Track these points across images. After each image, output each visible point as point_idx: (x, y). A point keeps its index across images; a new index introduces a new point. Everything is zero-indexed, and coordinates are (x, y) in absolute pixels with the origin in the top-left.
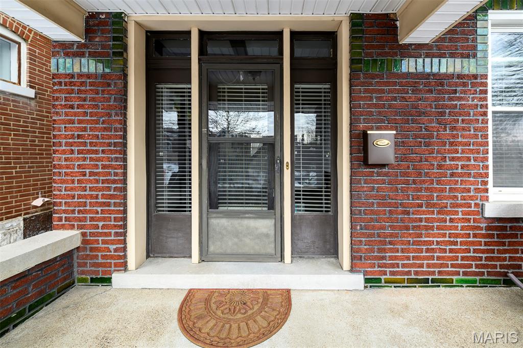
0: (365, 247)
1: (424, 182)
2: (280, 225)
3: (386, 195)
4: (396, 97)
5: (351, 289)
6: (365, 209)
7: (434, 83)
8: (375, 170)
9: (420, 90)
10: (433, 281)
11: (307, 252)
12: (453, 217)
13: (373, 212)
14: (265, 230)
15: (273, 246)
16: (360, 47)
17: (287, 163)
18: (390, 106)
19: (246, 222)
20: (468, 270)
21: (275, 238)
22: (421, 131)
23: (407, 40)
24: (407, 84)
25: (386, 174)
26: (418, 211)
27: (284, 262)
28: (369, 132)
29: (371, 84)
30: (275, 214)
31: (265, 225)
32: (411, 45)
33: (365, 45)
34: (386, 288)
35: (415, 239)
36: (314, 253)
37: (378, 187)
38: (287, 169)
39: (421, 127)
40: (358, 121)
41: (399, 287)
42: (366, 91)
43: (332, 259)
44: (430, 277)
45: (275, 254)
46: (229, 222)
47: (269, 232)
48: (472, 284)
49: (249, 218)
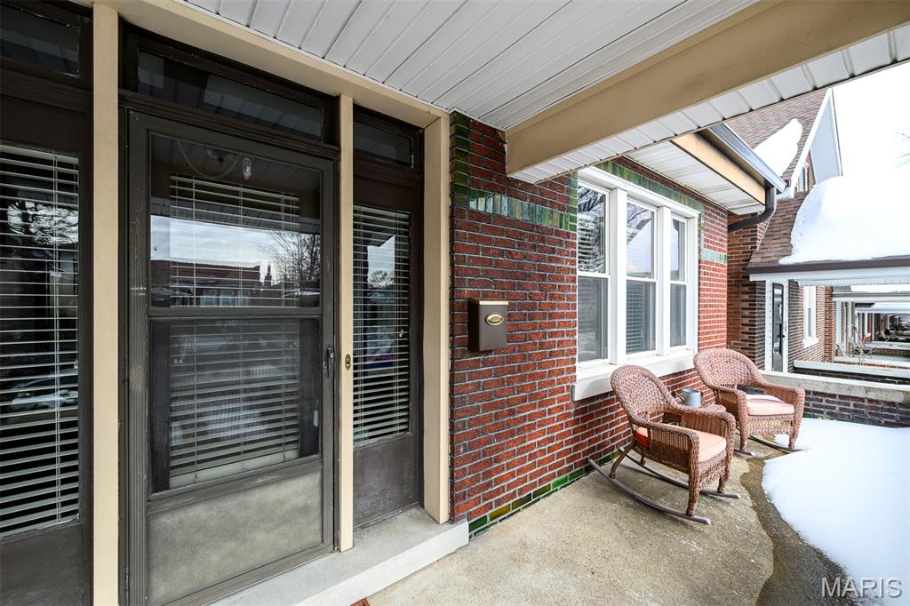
0: (470, 476)
1: (527, 367)
2: (332, 480)
3: (491, 393)
4: (503, 251)
5: (454, 550)
6: (471, 419)
7: (537, 238)
8: (481, 358)
9: (525, 245)
10: (536, 494)
11: (373, 514)
12: (550, 407)
13: (479, 421)
14: (299, 501)
15: (317, 526)
16: (466, 169)
17: (348, 356)
18: (498, 263)
19: (256, 497)
20: (562, 468)
21: (322, 508)
22: (526, 299)
23: (517, 176)
24: (514, 234)
25: (492, 363)
26: (522, 407)
27: (339, 550)
28: (481, 303)
29: (477, 229)
30: (322, 462)
31: (301, 490)
32: (517, 181)
33: (472, 167)
34: (492, 527)
35: (519, 446)
36: (384, 511)
37: (484, 382)
38: (348, 368)
39: (526, 294)
40: (462, 282)
41: (505, 518)
42: (472, 238)
43: (414, 511)
44: (532, 492)
45: (322, 541)
46: (211, 509)
47: (309, 502)
48: (564, 484)
49: (266, 484)
